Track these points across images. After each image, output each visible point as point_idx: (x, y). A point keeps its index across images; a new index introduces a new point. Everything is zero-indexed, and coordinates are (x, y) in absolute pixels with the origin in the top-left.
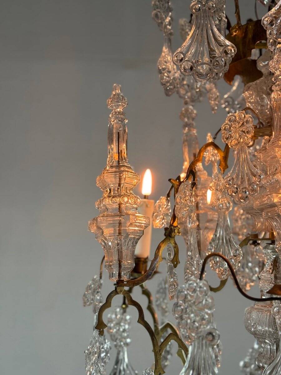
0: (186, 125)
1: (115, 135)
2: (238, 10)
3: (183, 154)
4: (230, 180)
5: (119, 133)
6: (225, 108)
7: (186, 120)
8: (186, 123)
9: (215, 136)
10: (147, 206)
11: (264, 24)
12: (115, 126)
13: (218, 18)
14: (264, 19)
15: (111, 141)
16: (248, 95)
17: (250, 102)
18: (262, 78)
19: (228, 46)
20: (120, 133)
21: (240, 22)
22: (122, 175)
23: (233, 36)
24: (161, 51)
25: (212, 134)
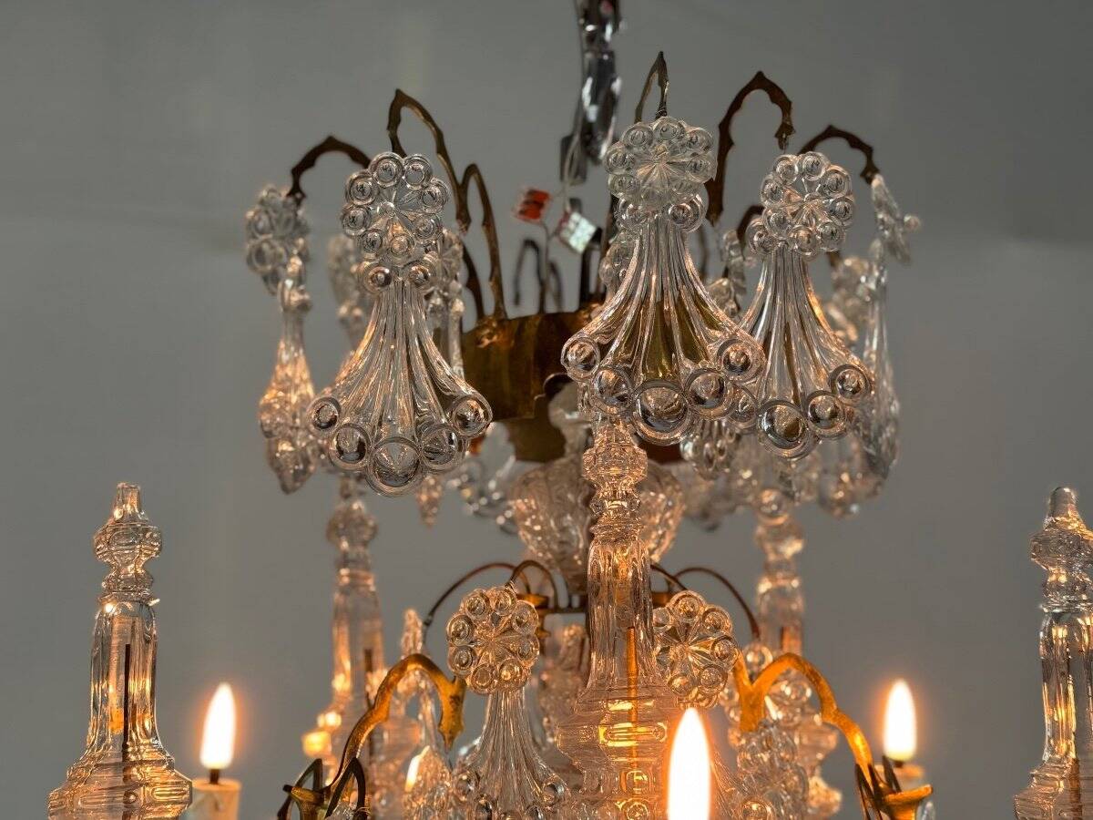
0: (345, 561)
1: (114, 658)
2: (496, 272)
3: (332, 648)
4: (468, 781)
5: (128, 647)
6: (461, 488)
7: (345, 545)
8: (345, 554)
9: (430, 618)
10: (216, 807)
11: (567, 361)
12: (116, 626)
13: (441, 291)
14: (567, 350)
15: (103, 674)
16: (526, 511)
17: (529, 530)
18: (563, 461)
19: (467, 397)
20: (132, 647)
21: (501, 306)
22: (132, 797)
23: (482, 346)
24: (273, 359)
25: (419, 613)
